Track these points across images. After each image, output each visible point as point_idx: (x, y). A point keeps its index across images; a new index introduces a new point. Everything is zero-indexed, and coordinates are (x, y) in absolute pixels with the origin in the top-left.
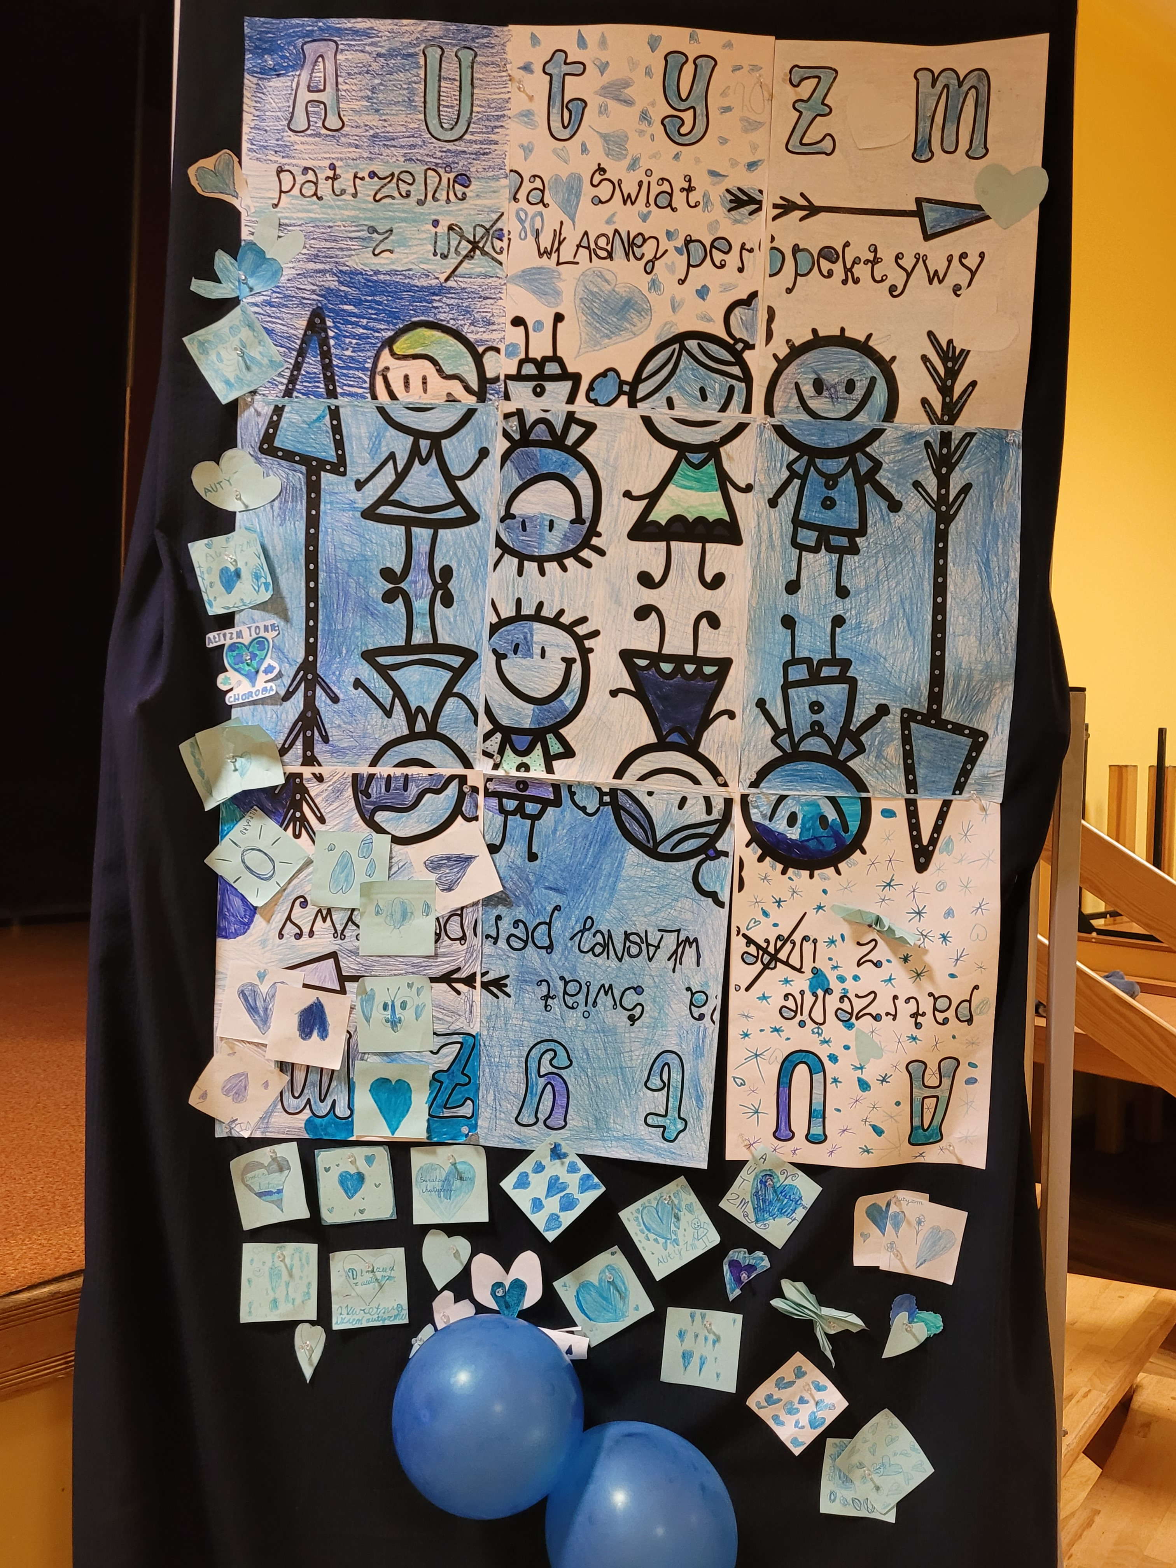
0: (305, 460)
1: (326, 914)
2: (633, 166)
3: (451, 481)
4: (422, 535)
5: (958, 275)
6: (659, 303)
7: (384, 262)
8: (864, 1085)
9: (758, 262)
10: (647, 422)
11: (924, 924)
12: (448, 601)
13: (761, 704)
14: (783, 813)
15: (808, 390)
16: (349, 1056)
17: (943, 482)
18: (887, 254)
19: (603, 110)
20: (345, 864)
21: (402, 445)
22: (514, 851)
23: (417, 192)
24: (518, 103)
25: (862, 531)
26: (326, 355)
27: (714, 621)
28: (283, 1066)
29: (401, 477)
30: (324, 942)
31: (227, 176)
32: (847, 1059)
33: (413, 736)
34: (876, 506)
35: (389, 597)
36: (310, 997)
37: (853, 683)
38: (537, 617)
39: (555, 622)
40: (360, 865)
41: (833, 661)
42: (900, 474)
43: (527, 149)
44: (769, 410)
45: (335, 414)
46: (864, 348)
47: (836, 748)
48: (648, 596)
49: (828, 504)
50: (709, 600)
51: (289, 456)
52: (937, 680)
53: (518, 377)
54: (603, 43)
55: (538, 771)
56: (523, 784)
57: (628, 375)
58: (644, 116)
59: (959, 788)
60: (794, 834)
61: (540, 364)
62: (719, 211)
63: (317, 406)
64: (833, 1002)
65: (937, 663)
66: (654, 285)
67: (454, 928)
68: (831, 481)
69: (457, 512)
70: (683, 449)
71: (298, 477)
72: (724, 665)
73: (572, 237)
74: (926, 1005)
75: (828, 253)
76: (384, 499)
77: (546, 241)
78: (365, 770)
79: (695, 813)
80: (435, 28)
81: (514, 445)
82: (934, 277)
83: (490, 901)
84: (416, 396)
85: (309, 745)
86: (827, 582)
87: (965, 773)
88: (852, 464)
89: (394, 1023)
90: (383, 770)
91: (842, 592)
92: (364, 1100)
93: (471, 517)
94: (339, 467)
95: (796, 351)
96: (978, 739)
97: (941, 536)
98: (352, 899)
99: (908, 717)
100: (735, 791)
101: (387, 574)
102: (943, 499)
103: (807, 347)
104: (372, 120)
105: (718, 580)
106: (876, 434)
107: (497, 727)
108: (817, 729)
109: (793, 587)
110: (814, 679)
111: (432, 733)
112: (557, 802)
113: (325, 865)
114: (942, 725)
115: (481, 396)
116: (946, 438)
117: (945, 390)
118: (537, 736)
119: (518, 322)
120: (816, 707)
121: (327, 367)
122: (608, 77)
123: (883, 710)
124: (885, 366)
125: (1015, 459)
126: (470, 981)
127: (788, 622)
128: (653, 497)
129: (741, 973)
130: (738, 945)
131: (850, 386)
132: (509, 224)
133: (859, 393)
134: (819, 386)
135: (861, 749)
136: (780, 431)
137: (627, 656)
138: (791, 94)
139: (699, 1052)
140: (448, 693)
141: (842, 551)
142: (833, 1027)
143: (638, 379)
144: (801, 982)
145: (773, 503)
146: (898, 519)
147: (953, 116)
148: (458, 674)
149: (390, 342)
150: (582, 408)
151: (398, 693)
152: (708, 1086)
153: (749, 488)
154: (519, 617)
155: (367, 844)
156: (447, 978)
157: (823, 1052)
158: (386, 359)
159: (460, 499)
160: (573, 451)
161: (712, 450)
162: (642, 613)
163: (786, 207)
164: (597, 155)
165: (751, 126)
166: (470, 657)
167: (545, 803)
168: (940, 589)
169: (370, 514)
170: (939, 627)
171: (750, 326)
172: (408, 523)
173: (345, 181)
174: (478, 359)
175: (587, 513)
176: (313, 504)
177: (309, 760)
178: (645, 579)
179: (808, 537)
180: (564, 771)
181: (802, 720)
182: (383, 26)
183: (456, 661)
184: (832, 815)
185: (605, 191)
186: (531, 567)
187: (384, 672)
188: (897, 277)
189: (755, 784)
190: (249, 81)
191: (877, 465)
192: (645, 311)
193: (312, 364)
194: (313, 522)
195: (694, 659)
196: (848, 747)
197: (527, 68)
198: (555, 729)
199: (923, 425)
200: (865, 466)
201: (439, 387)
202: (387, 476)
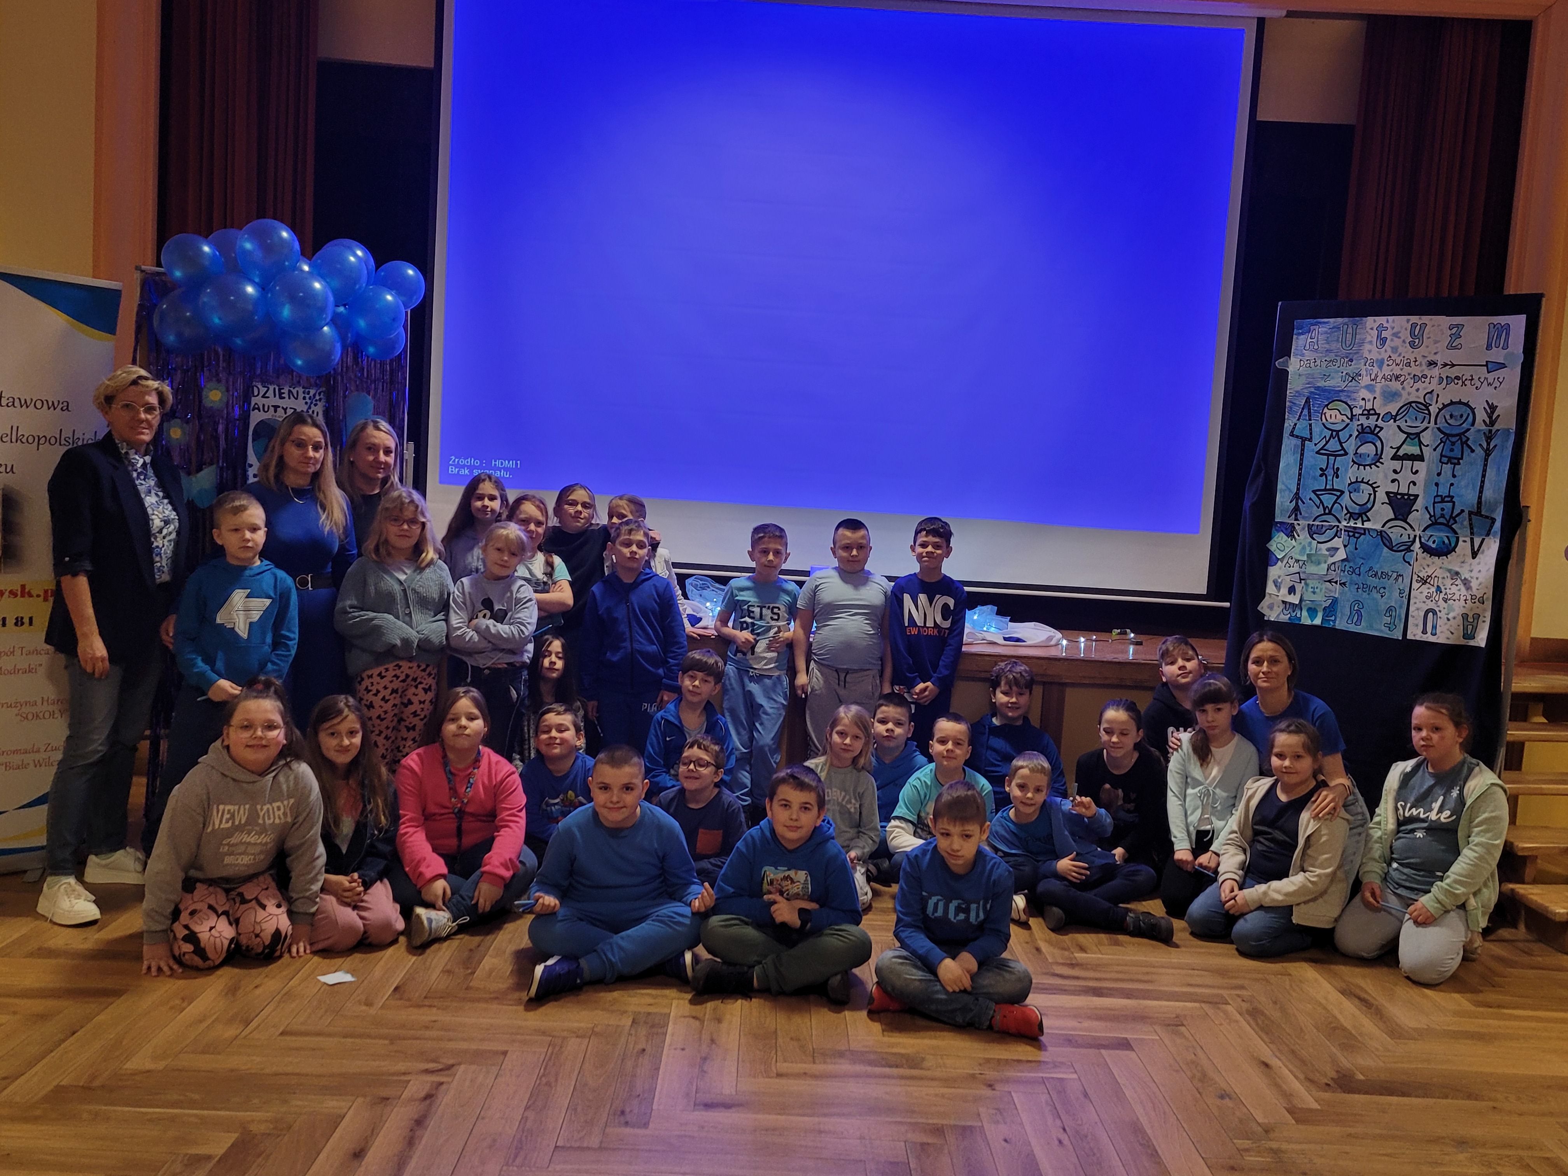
0: (1301, 438)
1: (1297, 561)
2: (1399, 355)
3: (1341, 443)
4: (1332, 458)
5: (1497, 384)
6: (1404, 394)
7: (1327, 384)
8: (1448, 619)
9: (1435, 381)
10: (1399, 427)
11: (1472, 574)
12: (1337, 477)
13: (1426, 508)
14: (1432, 540)
15: (1448, 417)
16: (1301, 600)
17: (1488, 444)
18: (1476, 378)
19: (1392, 340)
20: (1304, 548)
21: (1328, 433)
22: (1351, 547)
23: (1338, 364)
24: (1369, 338)
25: (1462, 458)
26: (1309, 409)
27: (1415, 484)
28: (1283, 602)
29: (1327, 442)
30: (1296, 569)
31: (1286, 364)
32: (1444, 612)
33: (1325, 514)
34: (1467, 451)
35: (1321, 476)
36: (1292, 584)
37: (1454, 503)
38: (1362, 482)
39: (1367, 483)
40: (1308, 549)
41: (1449, 496)
42: (1475, 442)
43: (1370, 351)
44: (1436, 423)
45: (1310, 425)
46: (1467, 405)
47: (1448, 522)
48: (1395, 476)
49: (1452, 450)
50: (1413, 478)
51: (1297, 437)
52: (1479, 503)
53: (1362, 414)
54: (1393, 321)
55: (1359, 525)
56: (1355, 528)
57: (1394, 414)
58: (1404, 341)
59: (1488, 535)
60: (1434, 546)
61: (1369, 411)
62: (1424, 367)
63: (1306, 423)
64: (1442, 595)
65: (1480, 498)
66: (1403, 388)
67: (1333, 568)
68: (1453, 443)
69: (1342, 452)
70: (1409, 434)
71: (1299, 442)
72: (1417, 496)
73: (1380, 375)
74: (1469, 597)
75: (1457, 378)
76: (1322, 449)
77: (1373, 377)
78: (1312, 523)
79: (1405, 538)
80: (1346, 320)
81: (1360, 433)
82: (1489, 384)
83: (1343, 560)
84: (1333, 420)
85: (1296, 515)
86: (1450, 474)
87: (1490, 530)
88: (1461, 439)
89: (1314, 593)
90: (1316, 523)
91: (1454, 476)
92: (1305, 613)
93: (1346, 454)
94: (1310, 440)
95: (1445, 406)
96: (1493, 521)
97: (1486, 460)
98: (1305, 558)
99: (1470, 513)
100: (1418, 533)
101: (1321, 469)
102: (1488, 449)
103: (1448, 405)
104: (1327, 346)
105: (1417, 472)
106: (1468, 430)
107: (1348, 512)
108: (1443, 516)
109: (1439, 474)
110: (1443, 501)
111: (1330, 513)
112: (1364, 534)
113: (1298, 548)
114: (1482, 516)
115: (1351, 420)
116: (1490, 431)
117: (1490, 417)
118: (1360, 515)
119: (1363, 399)
120: (1443, 509)
121: (1309, 412)
122: (1395, 330)
123: (1462, 511)
124: (1473, 410)
125: (1512, 437)
126: (1336, 582)
127: (1437, 485)
128: (1399, 448)
129: (1415, 585)
130: (1415, 577)
131: (1462, 416)
132: (1363, 372)
133: (1464, 418)
134: (1451, 416)
135: (1456, 522)
136: (1439, 429)
137: (1387, 493)
138: (1449, 332)
139: (1401, 607)
140: (1335, 502)
141: (1455, 464)
142: (1441, 602)
143: (1397, 414)
144: (1433, 589)
145: (1435, 450)
146: (1473, 455)
147: (1499, 337)
148: (1338, 497)
149: (1327, 405)
150: (1380, 423)
151: (1321, 502)
152: (1403, 616)
153: (1428, 446)
154: (1357, 482)
155: (1310, 543)
156: (1330, 581)
157: (1437, 609)
158: (1326, 410)
159: (1343, 449)
160: (1376, 435)
161: (1418, 435)
162: (1393, 481)
163: (1445, 365)
164: (1389, 353)
165: (1436, 342)
166: (1342, 492)
167: (1361, 534)
168: (1484, 476)
169: (1318, 453)
170: (1482, 487)
171: (1431, 399)
172: (1328, 455)
173: (1318, 362)
174: (1351, 410)
175: (1379, 452)
176: (1303, 450)
177: (1296, 519)
178: (1395, 471)
179: (1445, 460)
180: (1367, 525)
181: (1438, 512)
182: (1332, 320)
183: (1338, 494)
184: (1446, 541)
185: (1390, 362)
186: (1362, 468)
187: (1318, 496)
188: (1478, 384)
189: (1424, 531)
190: (1295, 337)
191: (1468, 439)
192: (1400, 395)
193: (1306, 412)
194: (1302, 455)
195: (1407, 494)
196: (1452, 521)
197: (1372, 329)
198: (1365, 513)
199: (1484, 427)
200: (1464, 439)
201: (1340, 417)
202: (1324, 442)
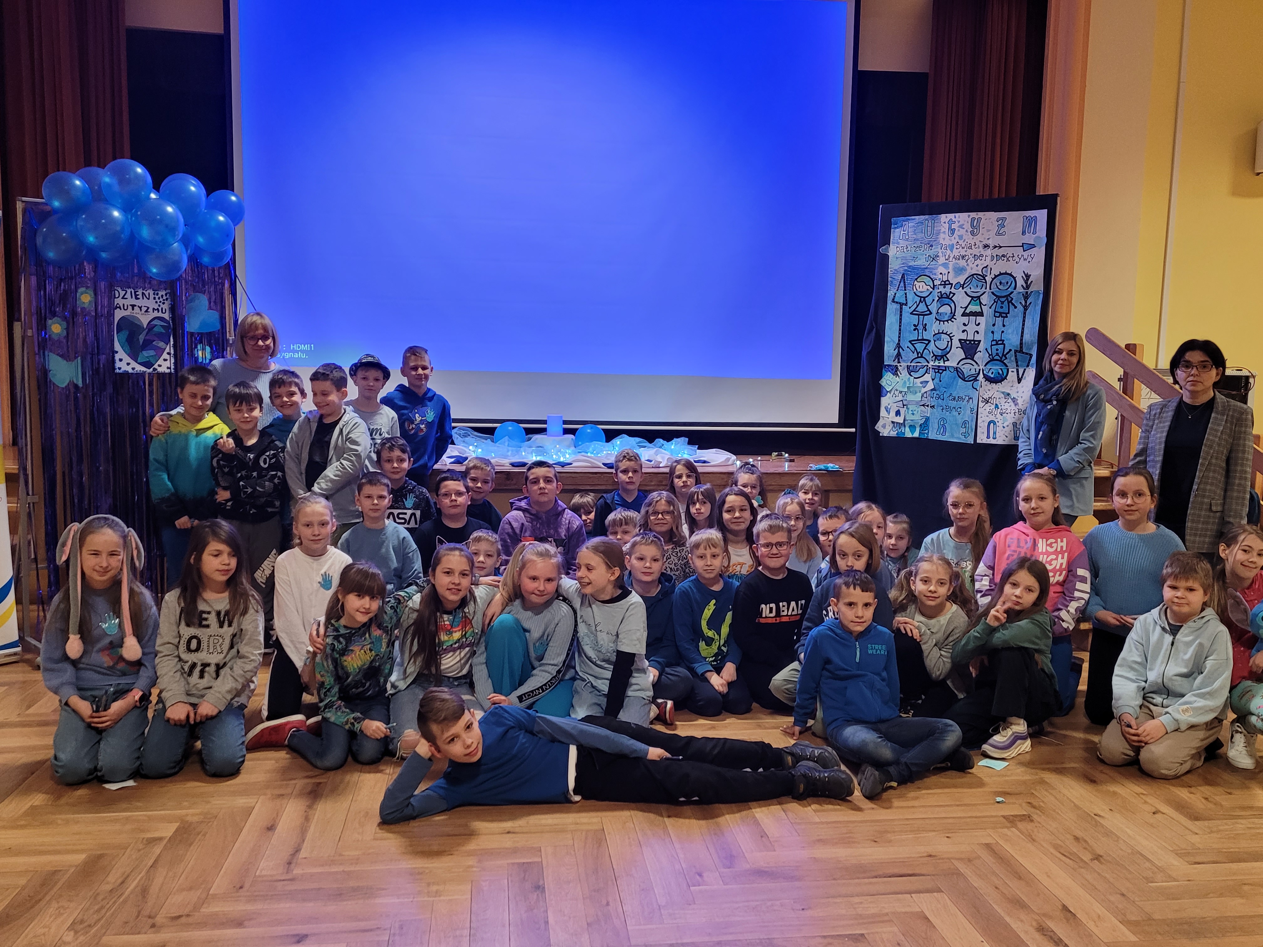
0: (900, 303)
1: (901, 392)
2: (964, 241)
3: (927, 306)
4: (921, 317)
5: (1029, 259)
6: (968, 268)
7: (915, 263)
8: (1004, 427)
9: (989, 258)
10: (966, 292)
11: (1018, 395)
12: (926, 330)
13: (986, 349)
14: (991, 372)
15: (998, 284)
16: (904, 420)
17: (1026, 302)
18: (1016, 255)
19: (959, 230)
20: (905, 382)
21: (918, 299)
22: (937, 380)
23: (922, 249)
24: (943, 230)
25: (1009, 313)
26: (904, 282)
27: (978, 333)
28: (893, 422)
29: (918, 306)
30: (900, 398)
31: (887, 249)
32: (1001, 422)
33: (918, 357)
34: (1012, 307)
35: (914, 330)
36: (898, 408)
37: (1004, 345)
39: (946, 334)
40: (908, 383)
41: (1001, 340)
42: (1017, 301)
43: (944, 239)
44: (990, 289)
45: (906, 294)
46: (1011, 275)
47: (1001, 358)
48: (965, 328)
49: (1002, 307)
50: (977, 328)
51: (897, 303)
52: (1021, 344)
53: (941, 285)
54: (959, 217)
55: (942, 364)
56: (939, 366)
57: (962, 283)
58: (967, 231)
59: (1028, 366)
60: (992, 376)
61: (945, 282)
62: (981, 249)
63: (903, 292)
64: (999, 411)
65: (1021, 340)
66: (968, 265)
67: (925, 395)
68: (1002, 303)
69: (928, 312)
70: (972, 297)
71: (898, 306)
72: (980, 341)
73: (952, 256)
75: (1003, 256)
77: (947, 257)
78: (909, 364)
79: (973, 372)
80: (927, 217)
81: (940, 298)
82: (1025, 259)
83: (932, 390)
84: (921, 290)
85: (899, 359)
86: (1001, 324)
87: (1029, 363)
88: (1007, 299)
89: (913, 414)
90: (912, 364)
91: (1004, 326)
92: (907, 429)
93: (931, 313)
94: (906, 304)
95: (996, 276)
96: (1031, 355)
97: (1025, 313)
98: (906, 390)
99: (1016, 351)
100: (981, 367)
101: (914, 325)
102: (1026, 305)
103: (998, 275)
104: (914, 236)
105: (979, 324)
106: (1012, 292)
107: (934, 355)
108: (997, 354)
109: (994, 325)
110: (997, 344)
111: (922, 357)
112: (946, 370)
113: (901, 383)
114: (1023, 353)
115: (933, 289)
116: (1027, 292)
117: (1026, 283)
118: (942, 357)
119: (941, 274)
120: (997, 350)
121: (905, 285)
122: (960, 223)
123: (1010, 350)
124: (1014, 278)
125: (1041, 296)
126: (928, 406)
127: (993, 332)
128: (966, 308)
129: (981, 404)
130: (981, 399)
131: (1007, 283)
132: (940, 254)
133: (1009, 284)
134: (1001, 283)
135: (1006, 358)
136: (993, 293)
137: (960, 340)
138: (997, 223)
139: (972, 421)
140: (925, 349)
141: (1004, 317)
142: (999, 416)
143: (964, 284)
144: (993, 407)
145: (990, 308)
146: (1016, 310)
147: (1030, 225)
148: (927, 345)
149: (916, 279)
150: (953, 290)
151: (915, 349)
152: (974, 427)
153: (986, 305)
154: (939, 333)
155: (909, 378)
156: (923, 405)
157: (996, 421)
158: (916, 282)
159: (929, 310)
160: (951, 299)
161: (979, 297)
162: (963, 331)
163: (995, 247)
164: (957, 240)
165: (988, 231)
166: (929, 341)
167: (943, 370)
168: (1023, 325)
169: (911, 313)
170: (1022, 332)
171: (987, 272)
172: (919, 315)
173: (909, 248)
174: (933, 281)
175: (953, 311)
176: (901, 312)
177: (899, 362)
178: (964, 324)
179: (997, 314)
180: (947, 364)
181: (994, 352)
182: (917, 217)
183: (927, 342)
184: (1001, 372)
185: (958, 247)
186: (942, 323)
187: (913, 344)
188: (1018, 260)
189: (985, 366)
190: (892, 230)
191: (1012, 299)
192: (966, 270)
193: (902, 284)
194: (901, 315)
195: (973, 340)
196: (1004, 358)
197: (945, 223)
198: (945, 355)
199: (1022, 290)
200: (1010, 299)
201: (926, 287)
202: (915, 305)
